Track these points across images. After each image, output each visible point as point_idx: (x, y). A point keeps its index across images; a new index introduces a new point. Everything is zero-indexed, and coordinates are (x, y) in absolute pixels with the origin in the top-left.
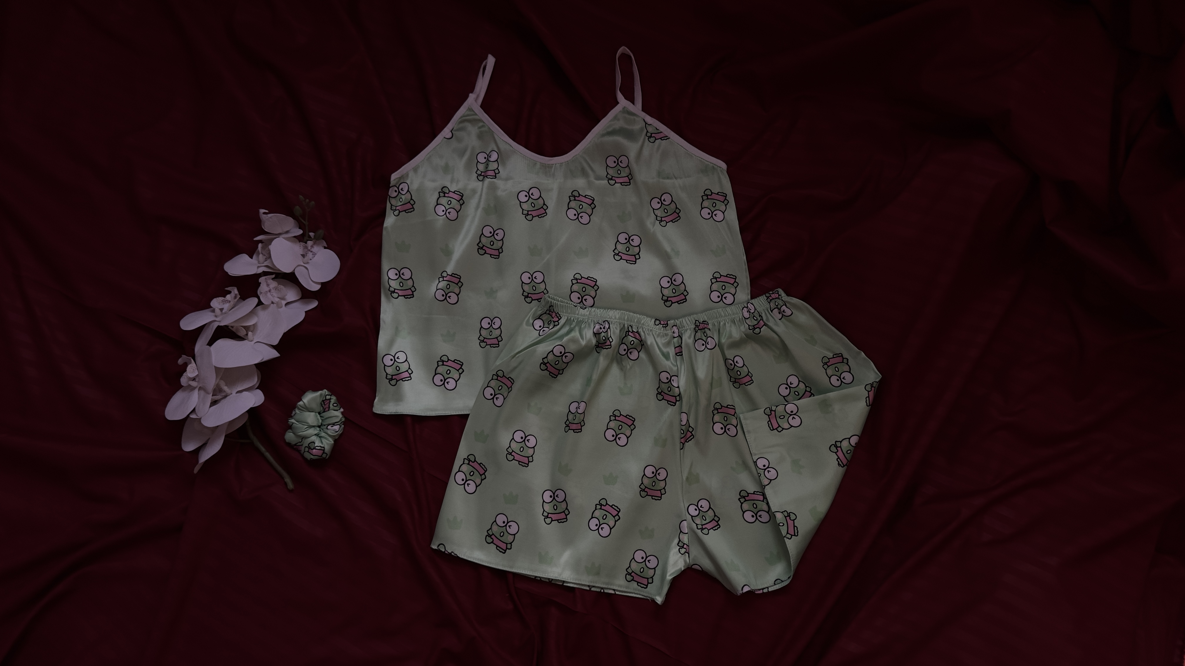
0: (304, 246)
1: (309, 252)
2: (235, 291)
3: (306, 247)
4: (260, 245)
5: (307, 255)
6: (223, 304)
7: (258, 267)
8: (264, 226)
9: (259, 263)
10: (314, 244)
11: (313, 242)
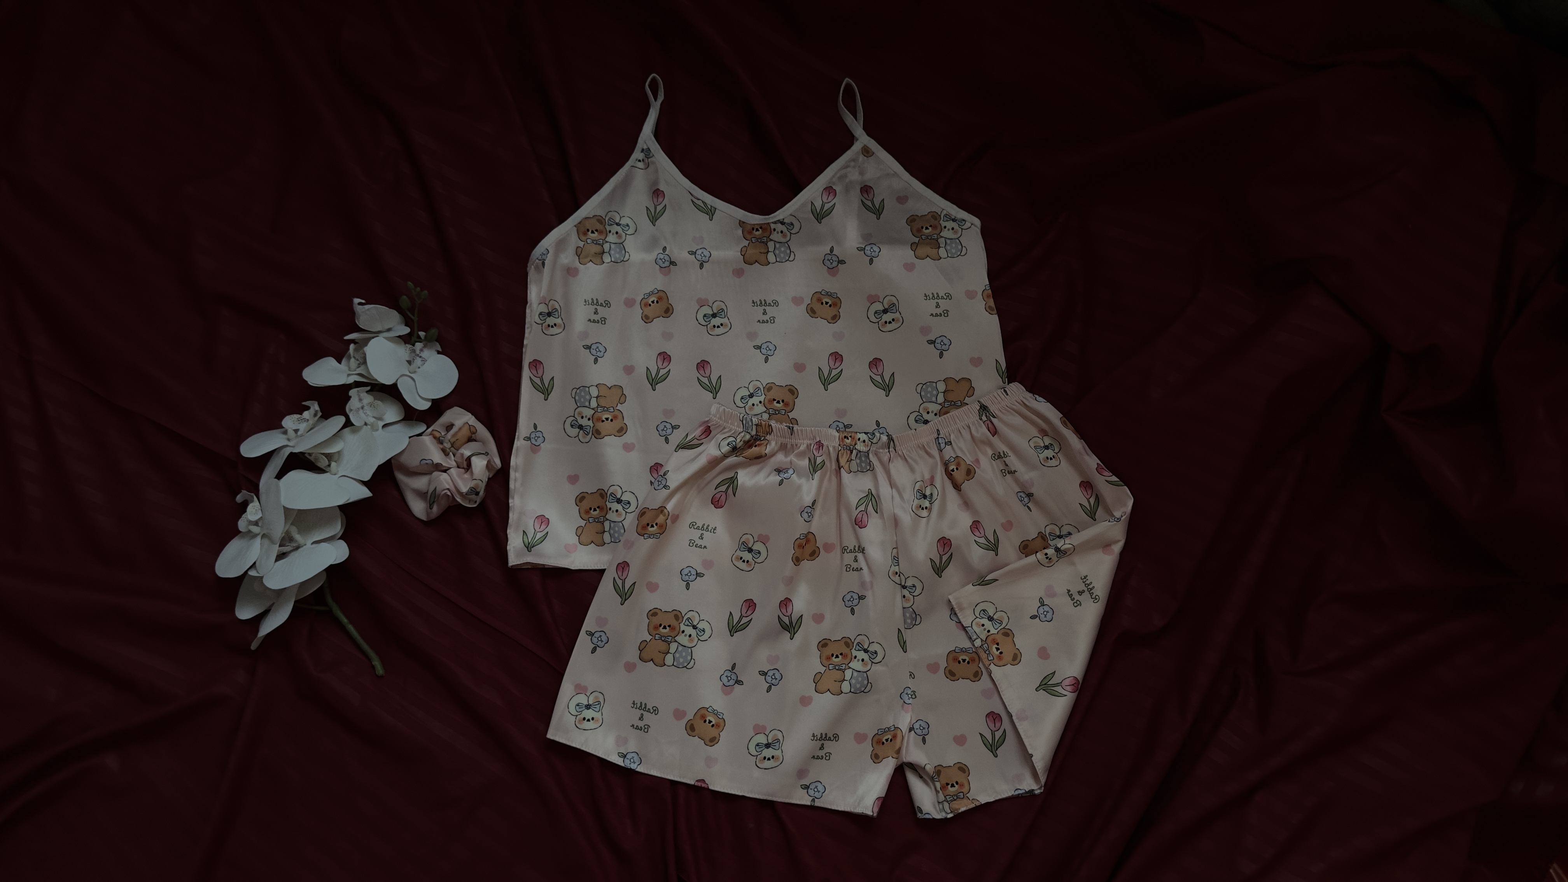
0: (411, 349)
1: (418, 358)
2: (315, 407)
3: (414, 351)
4: (352, 346)
5: (415, 361)
6: (299, 423)
7: (349, 375)
8: (359, 321)
9: (350, 369)
10: (425, 346)
11: (424, 344)
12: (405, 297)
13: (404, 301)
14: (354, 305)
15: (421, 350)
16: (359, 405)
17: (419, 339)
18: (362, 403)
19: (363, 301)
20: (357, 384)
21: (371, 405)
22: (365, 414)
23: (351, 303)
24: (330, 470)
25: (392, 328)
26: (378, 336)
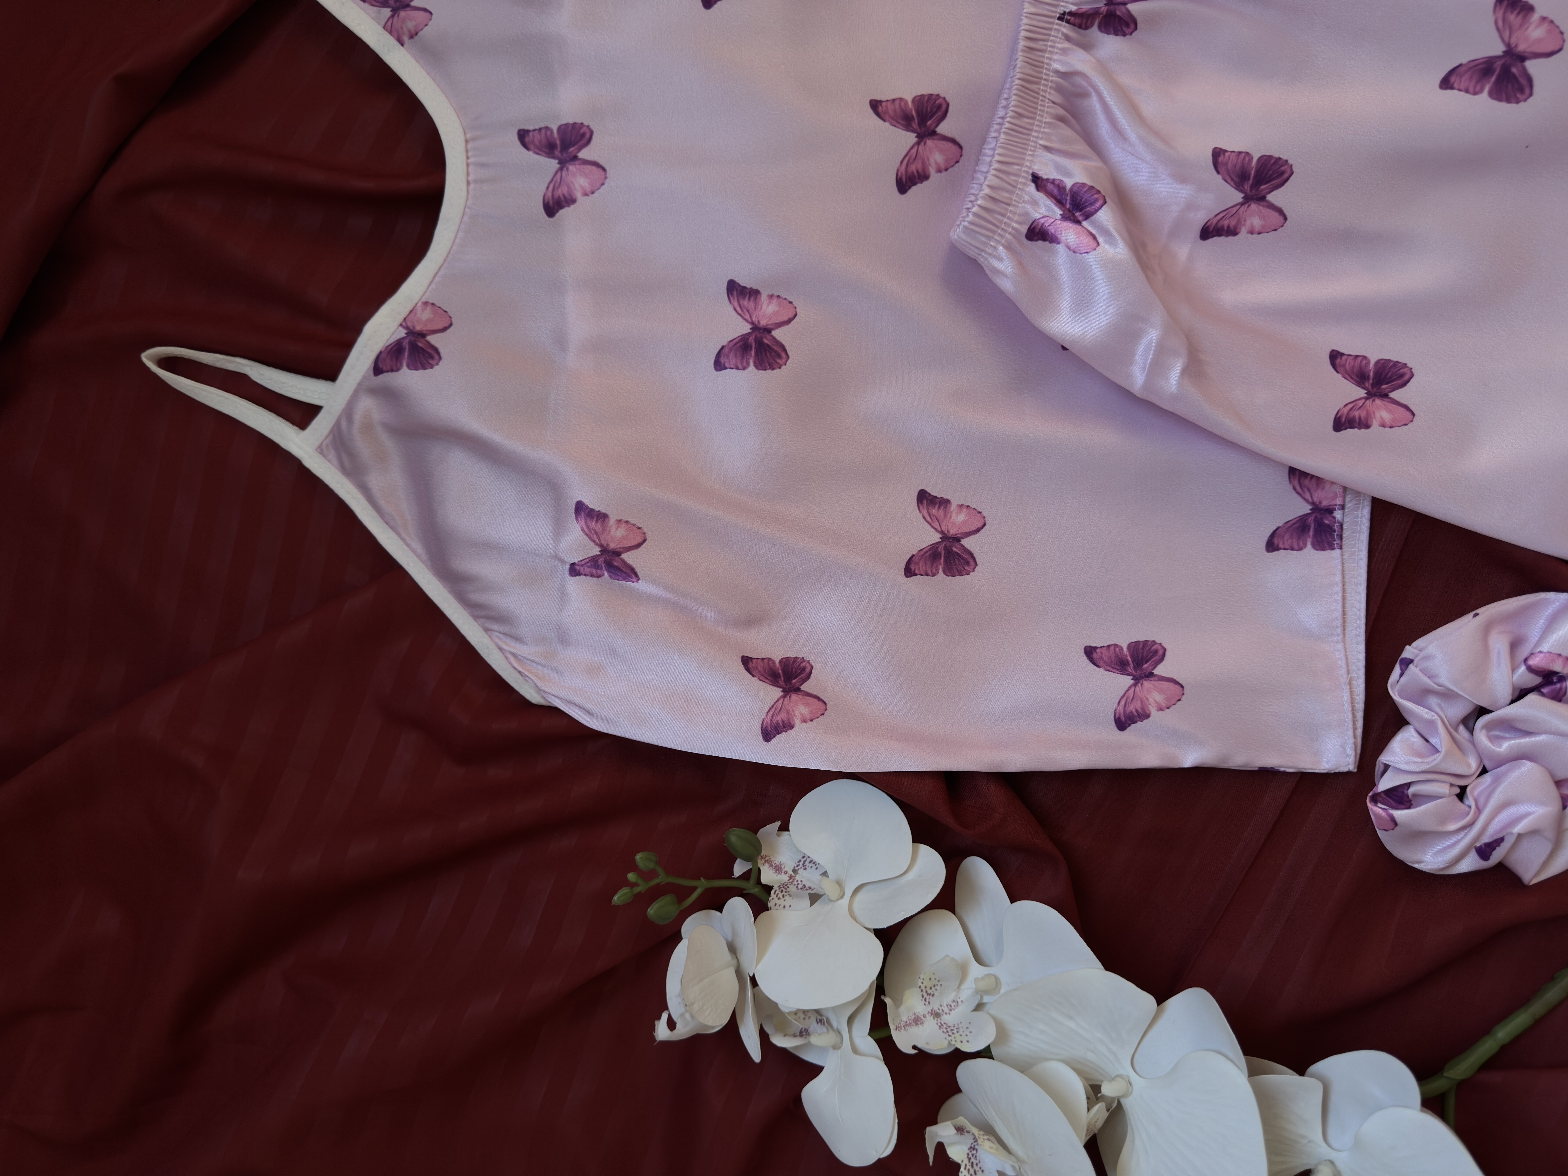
12: (649, 912)
13: (657, 911)
14: (674, 1039)
15: (778, 869)
16: (930, 1024)
17: (752, 875)
19: (662, 1015)
20: (880, 1029)
21: (927, 995)
22: (951, 1010)
23: (667, 1045)
24: (1113, 1099)
25: (730, 939)
26: (751, 975)
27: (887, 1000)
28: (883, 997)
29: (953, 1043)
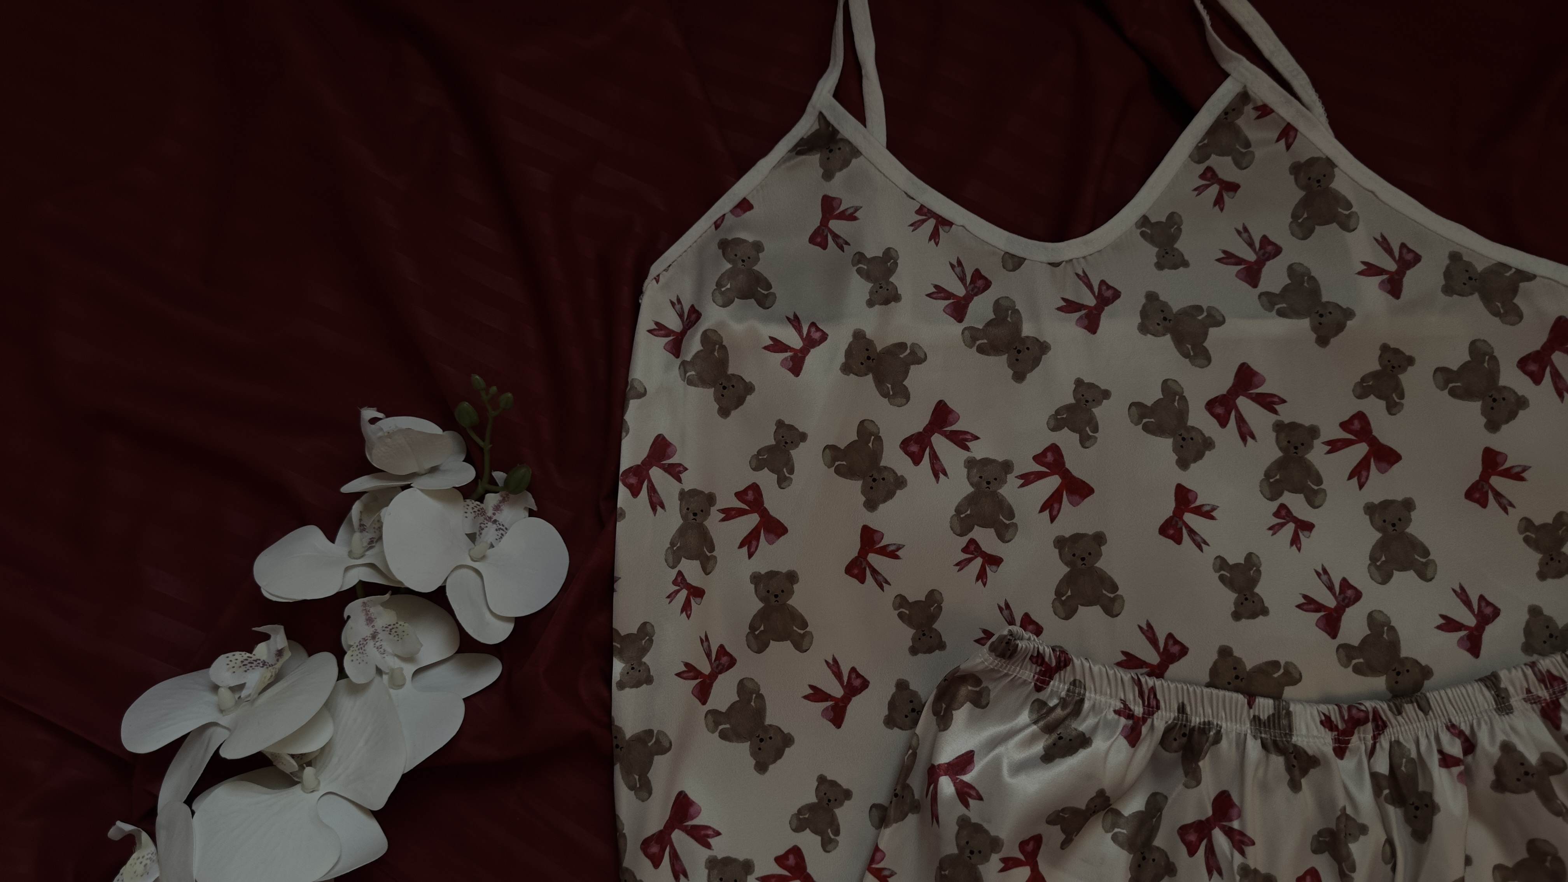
0: (476, 509)
1: (490, 524)
2: (279, 638)
3: (482, 512)
4: (356, 508)
5: (483, 532)
6: (246, 671)
7: (347, 569)
8: (370, 454)
9: (350, 554)
10: (504, 500)
11: (501, 496)
12: (466, 404)
13: (465, 410)
14: (362, 423)
15: (497, 508)
16: (367, 631)
17: (493, 486)
18: (373, 626)
19: (380, 415)
20: (365, 589)
21: (391, 629)
22: (377, 648)
23: (358, 416)
24: (301, 778)
25: (441, 468)
26: (412, 485)
27: (387, 596)
28: (390, 592)
29: (351, 649)
